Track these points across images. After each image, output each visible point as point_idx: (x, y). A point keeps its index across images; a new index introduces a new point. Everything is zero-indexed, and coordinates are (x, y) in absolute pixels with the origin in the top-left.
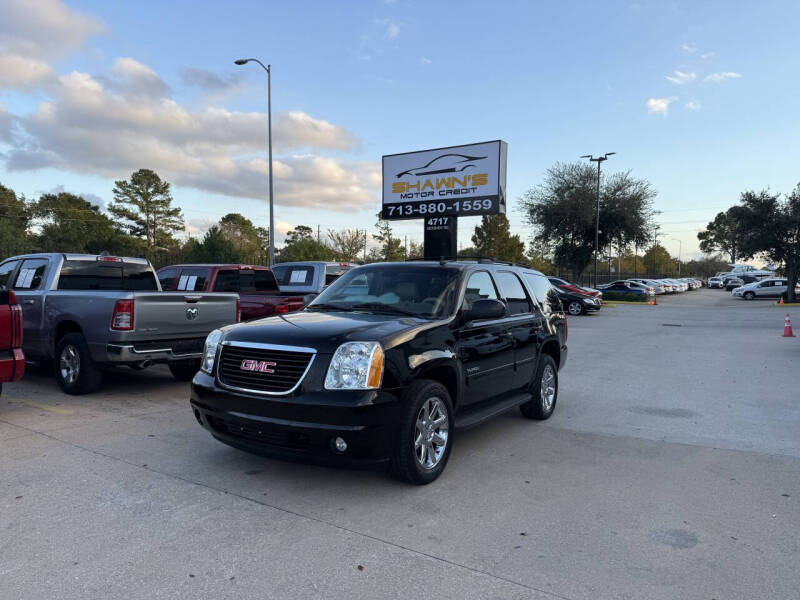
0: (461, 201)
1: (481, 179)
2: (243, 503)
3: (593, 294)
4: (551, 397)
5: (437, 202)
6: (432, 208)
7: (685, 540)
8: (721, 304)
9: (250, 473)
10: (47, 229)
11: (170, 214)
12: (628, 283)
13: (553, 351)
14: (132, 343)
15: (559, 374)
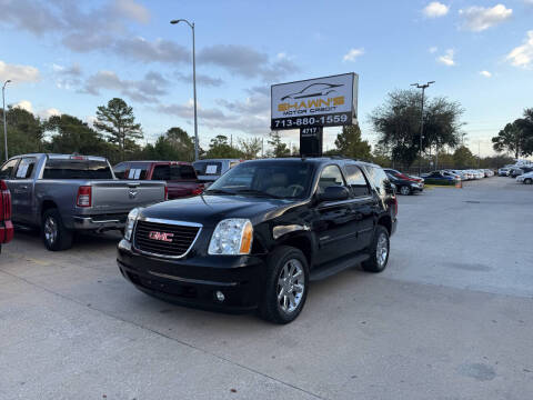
0: (326, 116)
1: (340, 101)
2: (153, 336)
3: (418, 181)
4: (385, 254)
5: (309, 117)
6: (306, 122)
7: (485, 373)
8: (507, 187)
9: (163, 312)
10: (56, 139)
11: (133, 128)
12: (442, 173)
13: (386, 223)
14: (91, 216)
15: (391, 239)
